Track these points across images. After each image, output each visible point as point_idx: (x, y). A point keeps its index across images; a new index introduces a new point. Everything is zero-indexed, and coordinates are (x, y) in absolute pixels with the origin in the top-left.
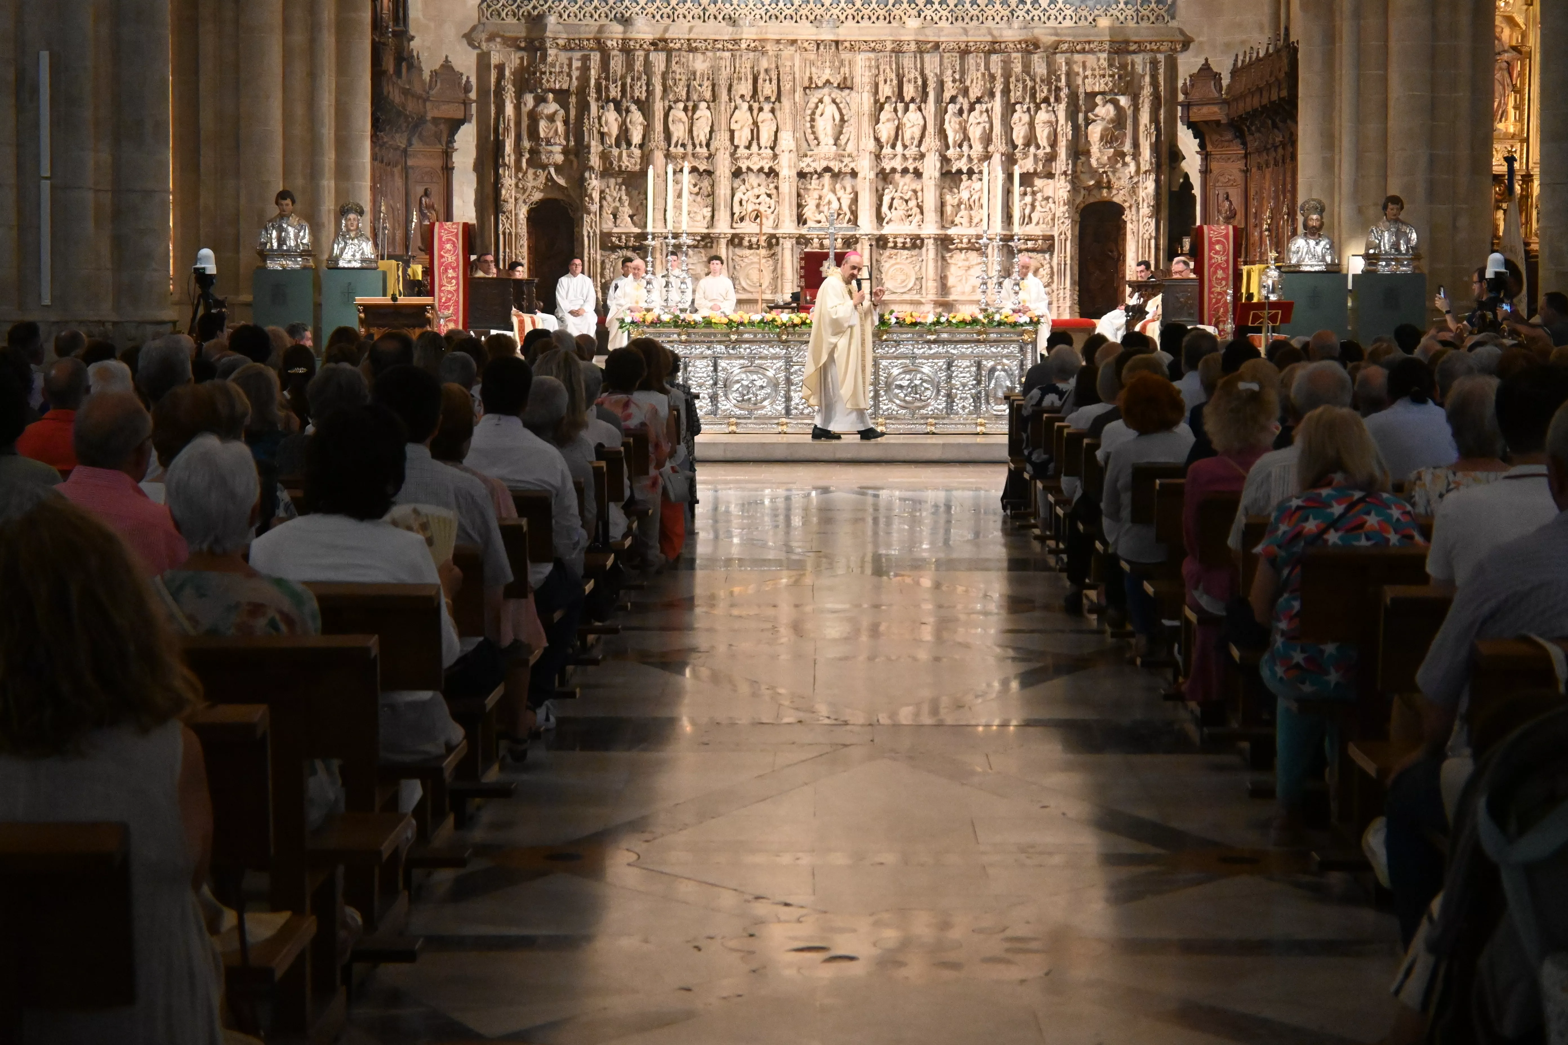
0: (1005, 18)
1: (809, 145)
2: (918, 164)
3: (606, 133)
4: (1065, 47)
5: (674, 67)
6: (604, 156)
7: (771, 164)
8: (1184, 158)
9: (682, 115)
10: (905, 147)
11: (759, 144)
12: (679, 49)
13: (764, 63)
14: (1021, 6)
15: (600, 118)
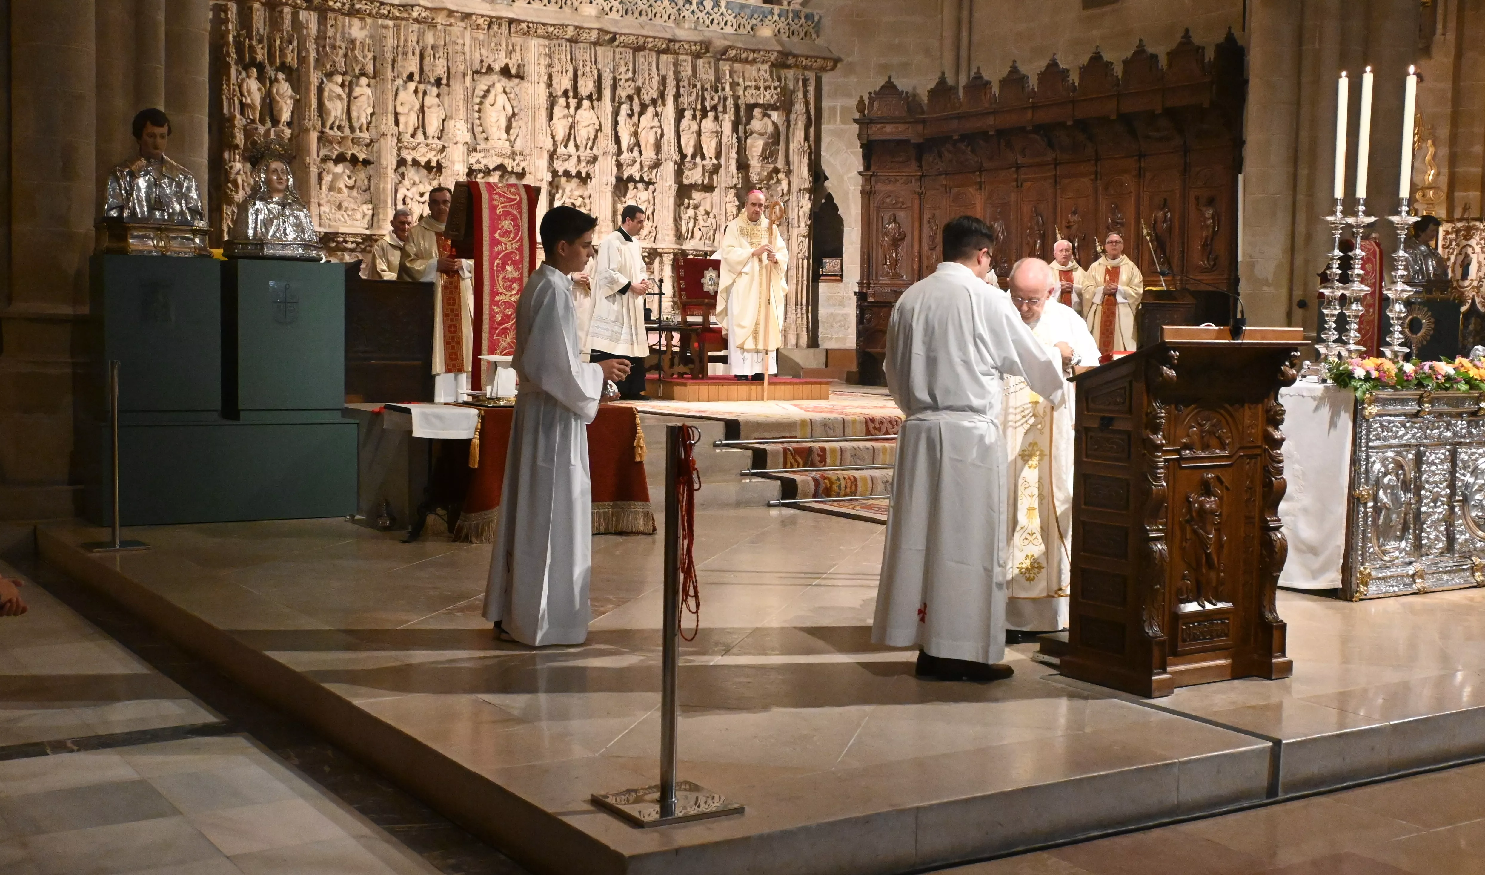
0: (672, 17)
1: (475, 139)
2: (590, 167)
3: (249, 105)
4: (732, 53)
5: (330, 32)
6: (249, 133)
7: (439, 157)
8: (827, 178)
9: (339, 90)
10: (577, 147)
11: (425, 133)
12: (339, 10)
13: (430, 39)
14: (687, 6)
15: (240, 87)
